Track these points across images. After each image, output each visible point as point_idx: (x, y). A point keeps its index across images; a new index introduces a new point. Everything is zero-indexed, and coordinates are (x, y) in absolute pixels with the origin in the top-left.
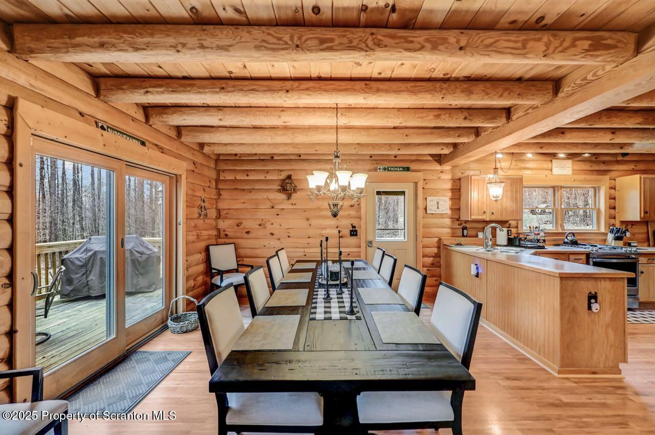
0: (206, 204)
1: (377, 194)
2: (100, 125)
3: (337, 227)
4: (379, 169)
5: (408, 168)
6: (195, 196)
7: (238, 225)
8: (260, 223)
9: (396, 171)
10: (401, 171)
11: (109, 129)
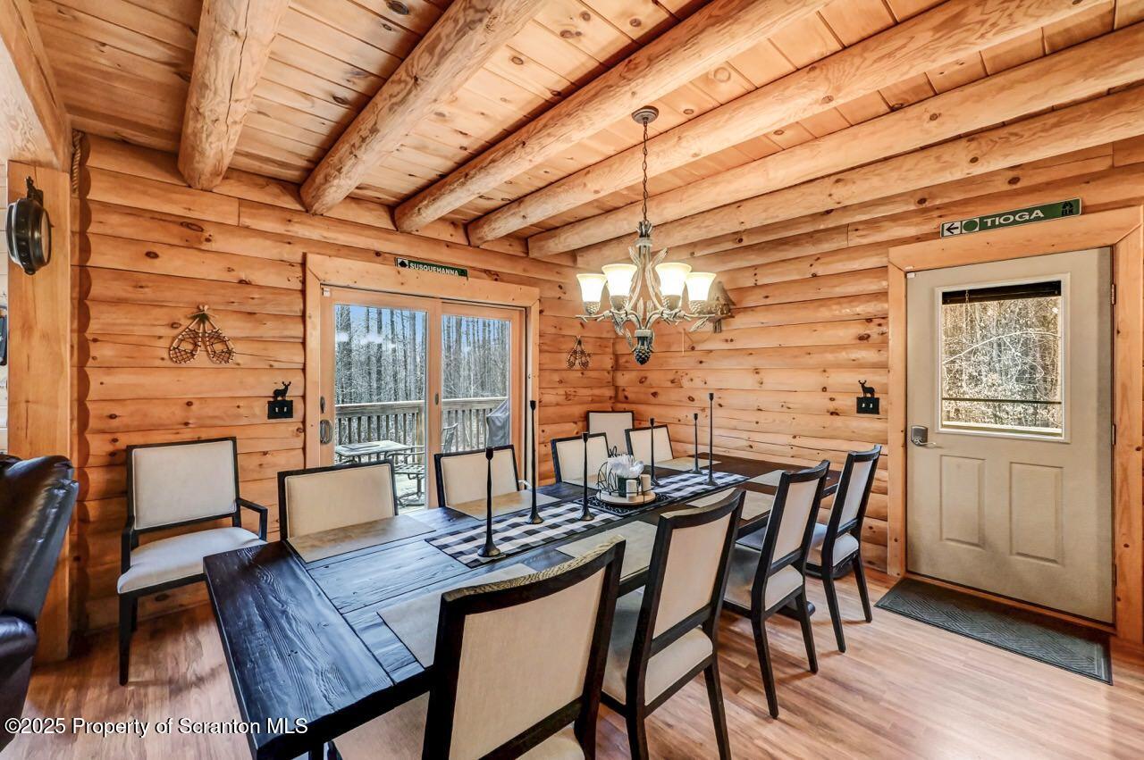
0: (588, 348)
1: (945, 302)
2: (399, 261)
3: (824, 389)
4: (949, 229)
5: (1066, 204)
6: (564, 336)
7: (641, 382)
8: (672, 378)
9: (1015, 222)
10: (1038, 219)
11: (411, 264)
